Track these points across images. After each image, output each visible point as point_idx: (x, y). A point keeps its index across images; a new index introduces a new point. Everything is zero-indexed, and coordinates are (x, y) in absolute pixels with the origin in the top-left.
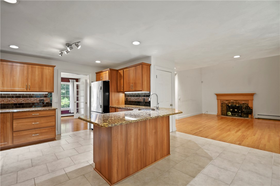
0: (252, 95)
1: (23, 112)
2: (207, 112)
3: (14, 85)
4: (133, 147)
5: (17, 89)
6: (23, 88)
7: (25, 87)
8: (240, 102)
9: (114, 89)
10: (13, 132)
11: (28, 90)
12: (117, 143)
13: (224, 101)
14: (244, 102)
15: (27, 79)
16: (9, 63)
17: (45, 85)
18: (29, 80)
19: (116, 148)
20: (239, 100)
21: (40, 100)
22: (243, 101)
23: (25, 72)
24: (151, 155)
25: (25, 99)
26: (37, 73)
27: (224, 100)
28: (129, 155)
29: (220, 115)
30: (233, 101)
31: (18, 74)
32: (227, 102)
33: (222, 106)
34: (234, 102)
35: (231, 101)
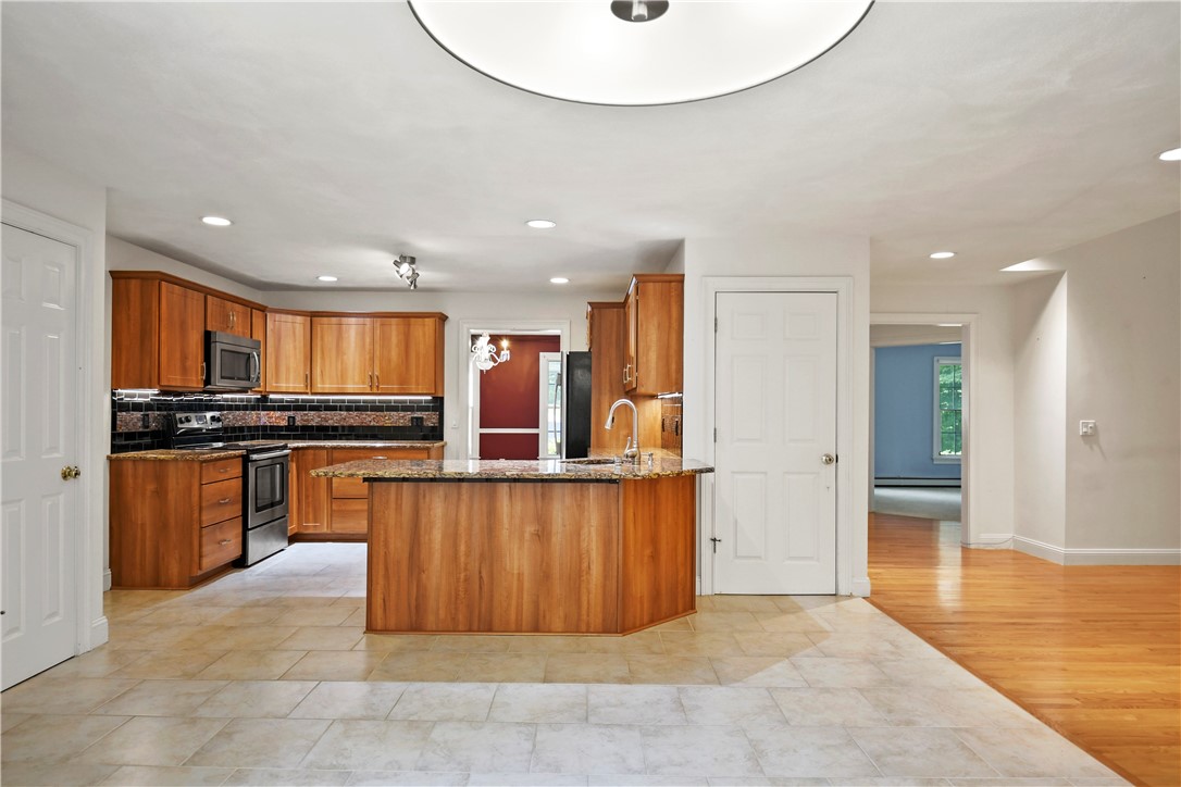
1: (352, 448)
3: (343, 378)
4: (437, 556)
5: (350, 387)
6: (364, 383)
7: (368, 380)
9: (610, 380)
10: (333, 498)
11: (375, 391)
12: (386, 531)
15: (372, 359)
16: (334, 320)
17: (413, 372)
18: (377, 362)
19: (382, 544)
21: (412, 418)
23: (368, 340)
24: (514, 603)
25: (378, 414)
26: (394, 340)
28: (424, 576)
31: (353, 345)
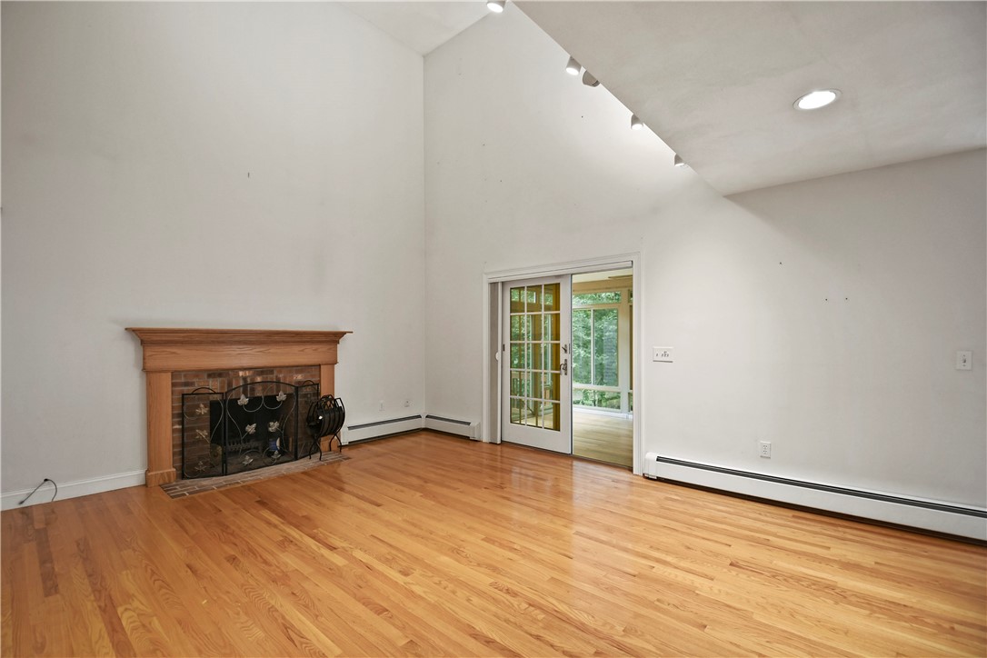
0: (334, 338)
2: (48, 488)
8: (285, 378)
13: (197, 376)
14: (300, 377)
20: (281, 368)
22: (298, 372)
27: (198, 373)
29: (173, 478)
30: (247, 373)
32: (215, 385)
33: (183, 414)
34: (253, 383)
35: (241, 373)
